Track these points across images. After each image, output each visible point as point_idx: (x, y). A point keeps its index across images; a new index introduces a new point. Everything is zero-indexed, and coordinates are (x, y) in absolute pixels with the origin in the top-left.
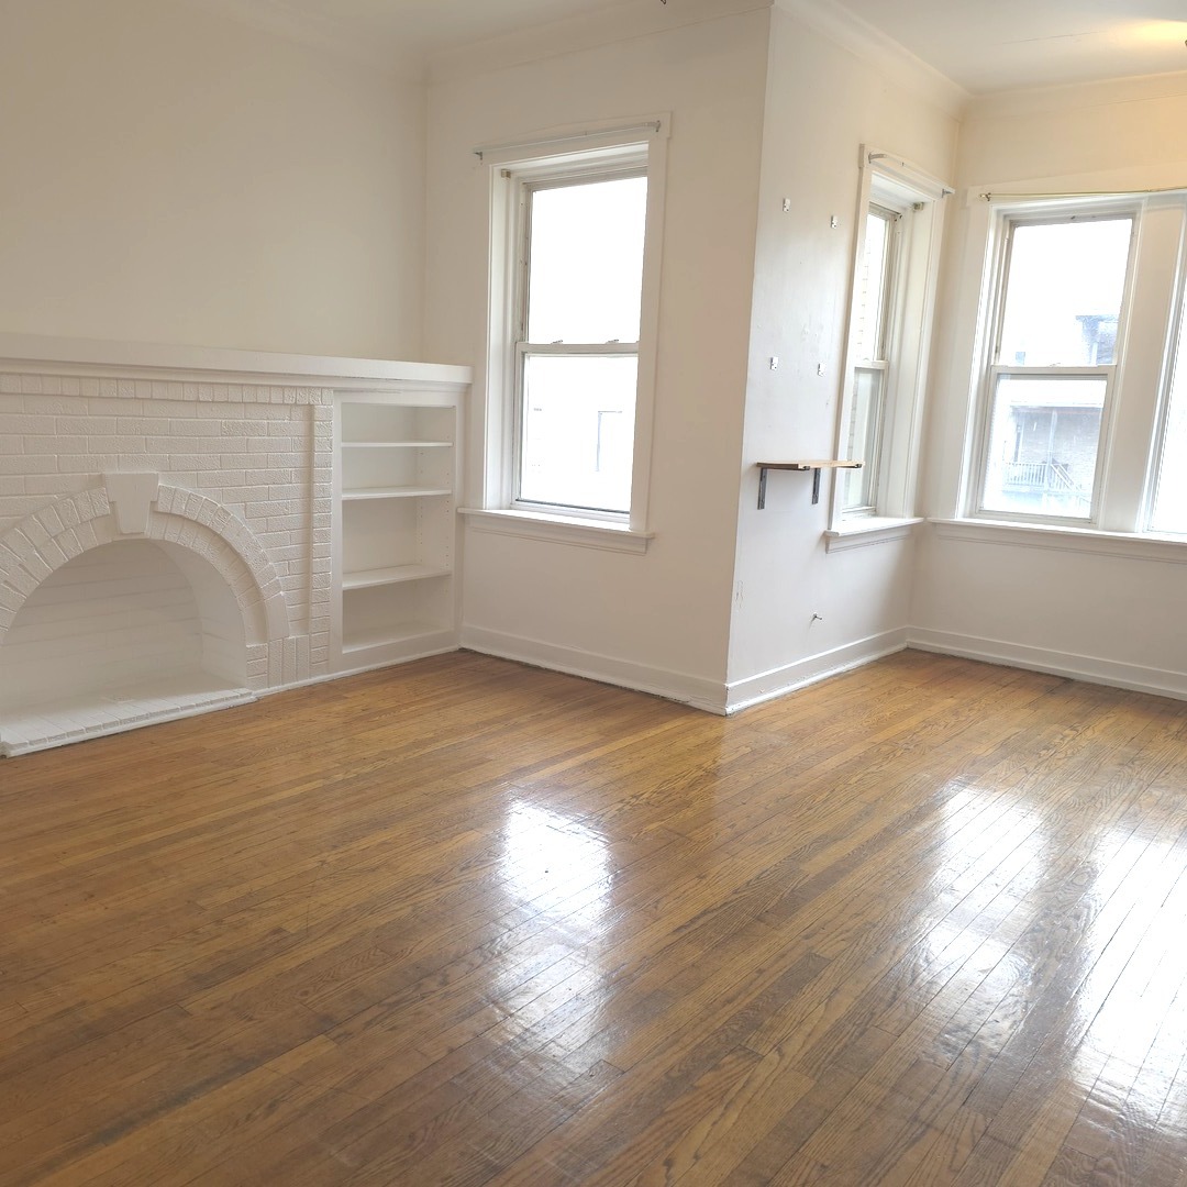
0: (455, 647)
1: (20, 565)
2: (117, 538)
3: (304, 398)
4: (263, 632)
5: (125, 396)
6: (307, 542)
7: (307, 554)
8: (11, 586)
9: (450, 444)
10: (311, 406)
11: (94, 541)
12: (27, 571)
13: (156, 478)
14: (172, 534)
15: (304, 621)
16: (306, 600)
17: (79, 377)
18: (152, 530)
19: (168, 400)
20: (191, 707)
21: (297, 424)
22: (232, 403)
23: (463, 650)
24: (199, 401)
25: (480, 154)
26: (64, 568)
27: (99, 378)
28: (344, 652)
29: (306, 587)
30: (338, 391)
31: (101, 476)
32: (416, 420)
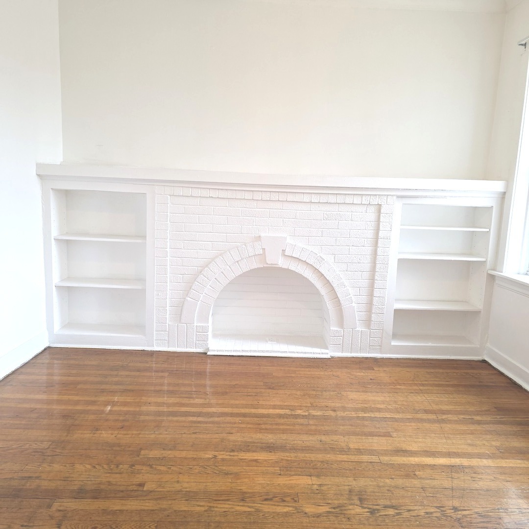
0: (480, 358)
1: (222, 272)
2: (265, 266)
3: (375, 201)
4: (341, 323)
5: (273, 200)
6: (372, 280)
7: (372, 286)
8: (217, 280)
9: (488, 230)
10: (379, 206)
11: (255, 266)
12: (225, 275)
13: (285, 238)
14: (294, 267)
15: (368, 322)
16: (369, 311)
17: (253, 191)
18: (282, 263)
19: (294, 202)
20: (294, 352)
21: (371, 215)
22: (330, 203)
23: (484, 361)
24: (311, 202)
25: (525, 45)
26: (240, 276)
27: (262, 191)
28: (392, 344)
29: (370, 304)
30: (398, 197)
31: (260, 236)
32: (474, 215)
